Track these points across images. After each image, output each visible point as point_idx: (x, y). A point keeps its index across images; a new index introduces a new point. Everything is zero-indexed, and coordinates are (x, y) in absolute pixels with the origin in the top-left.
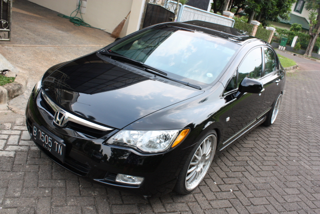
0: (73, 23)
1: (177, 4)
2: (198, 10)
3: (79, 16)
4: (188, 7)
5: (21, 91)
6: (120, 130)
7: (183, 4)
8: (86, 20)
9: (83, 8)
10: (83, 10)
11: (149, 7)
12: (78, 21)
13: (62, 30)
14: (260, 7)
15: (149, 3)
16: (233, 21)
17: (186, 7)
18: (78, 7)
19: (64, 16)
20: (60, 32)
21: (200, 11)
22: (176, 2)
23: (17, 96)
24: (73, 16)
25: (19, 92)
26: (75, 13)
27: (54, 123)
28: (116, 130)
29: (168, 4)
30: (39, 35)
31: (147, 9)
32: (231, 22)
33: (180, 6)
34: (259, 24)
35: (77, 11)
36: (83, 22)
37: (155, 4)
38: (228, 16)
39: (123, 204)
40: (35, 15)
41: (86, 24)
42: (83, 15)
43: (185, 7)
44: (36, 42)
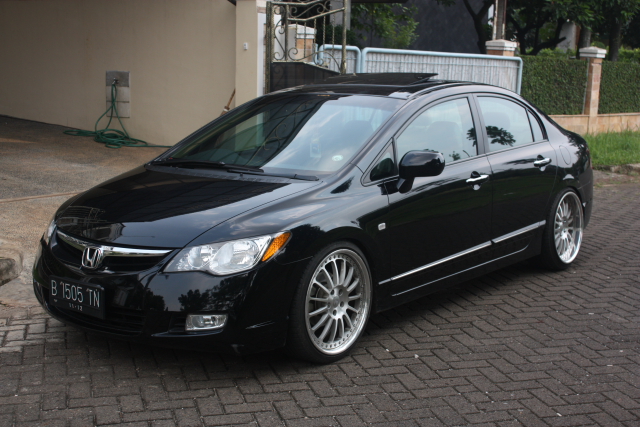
0: (104, 143)
1: (342, 50)
2: (405, 55)
3: (116, 126)
4: (377, 53)
5: (14, 273)
6: (181, 249)
7: (361, 48)
8: (134, 133)
9: (122, 105)
10: (125, 110)
11: (277, 70)
12: (115, 136)
13: (80, 161)
14: (592, 9)
15: (275, 61)
16: (518, 62)
17: (372, 53)
18: (110, 104)
19: (81, 133)
20: (74, 165)
21: (413, 55)
22: (340, 47)
23: (7, 281)
24: (101, 126)
25: (11, 273)
26: (105, 120)
27: (83, 268)
28: (176, 251)
29: (322, 55)
30: (30, 178)
31: (272, 77)
32: (513, 66)
33: (355, 52)
34: (602, 53)
35: (109, 113)
36: (127, 138)
37: (289, 60)
38: (500, 52)
39: (209, 379)
40: (11, 141)
41: (136, 141)
42: (124, 121)
43: (369, 53)
44: (26, 192)
